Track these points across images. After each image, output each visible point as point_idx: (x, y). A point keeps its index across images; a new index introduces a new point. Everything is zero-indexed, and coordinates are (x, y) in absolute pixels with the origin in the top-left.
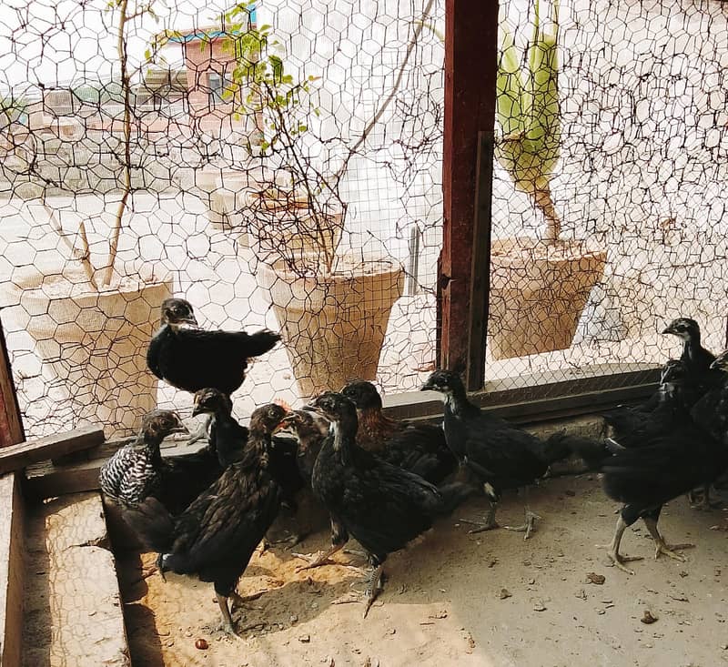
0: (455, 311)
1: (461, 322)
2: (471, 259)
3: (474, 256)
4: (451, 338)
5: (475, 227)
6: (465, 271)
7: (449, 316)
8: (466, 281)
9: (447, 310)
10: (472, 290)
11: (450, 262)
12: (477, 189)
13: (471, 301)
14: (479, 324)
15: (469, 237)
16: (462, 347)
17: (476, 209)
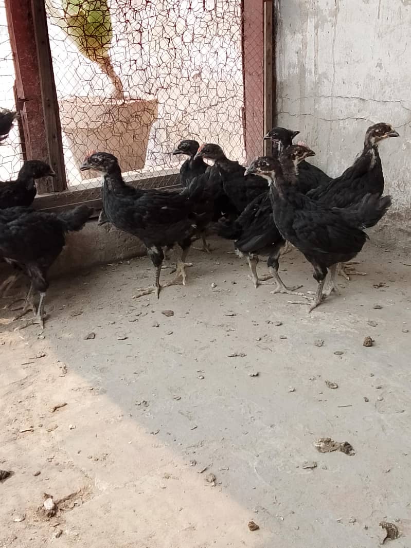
0: (33, 127)
1: (39, 136)
2: (39, 84)
3: (41, 82)
4: (33, 149)
5: (38, 59)
6: (36, 93)
7: (28, 130)
8: (38, 102)
9: (26, 127)
10: (44, 109)
11: (22, 87)
12: (35, 28)
13: (44, 118)
14: (54, 137)
15: (35, 66)
16: (43, 156)
17: (37, 44)
